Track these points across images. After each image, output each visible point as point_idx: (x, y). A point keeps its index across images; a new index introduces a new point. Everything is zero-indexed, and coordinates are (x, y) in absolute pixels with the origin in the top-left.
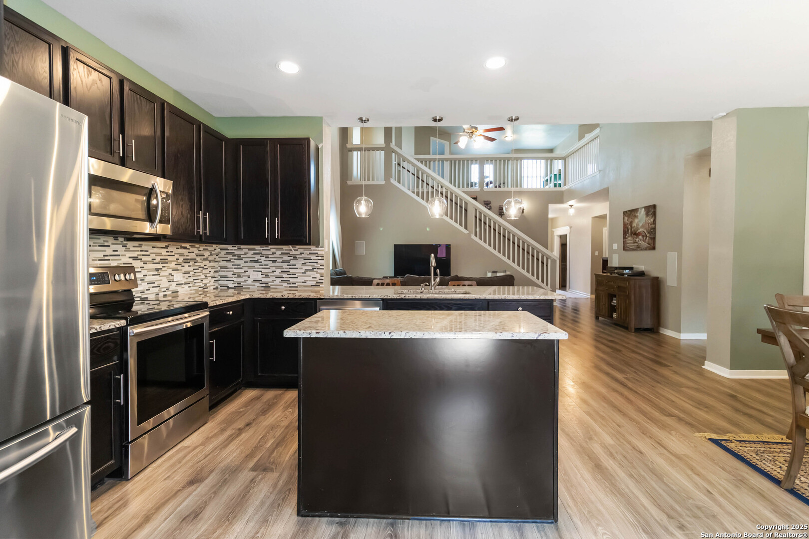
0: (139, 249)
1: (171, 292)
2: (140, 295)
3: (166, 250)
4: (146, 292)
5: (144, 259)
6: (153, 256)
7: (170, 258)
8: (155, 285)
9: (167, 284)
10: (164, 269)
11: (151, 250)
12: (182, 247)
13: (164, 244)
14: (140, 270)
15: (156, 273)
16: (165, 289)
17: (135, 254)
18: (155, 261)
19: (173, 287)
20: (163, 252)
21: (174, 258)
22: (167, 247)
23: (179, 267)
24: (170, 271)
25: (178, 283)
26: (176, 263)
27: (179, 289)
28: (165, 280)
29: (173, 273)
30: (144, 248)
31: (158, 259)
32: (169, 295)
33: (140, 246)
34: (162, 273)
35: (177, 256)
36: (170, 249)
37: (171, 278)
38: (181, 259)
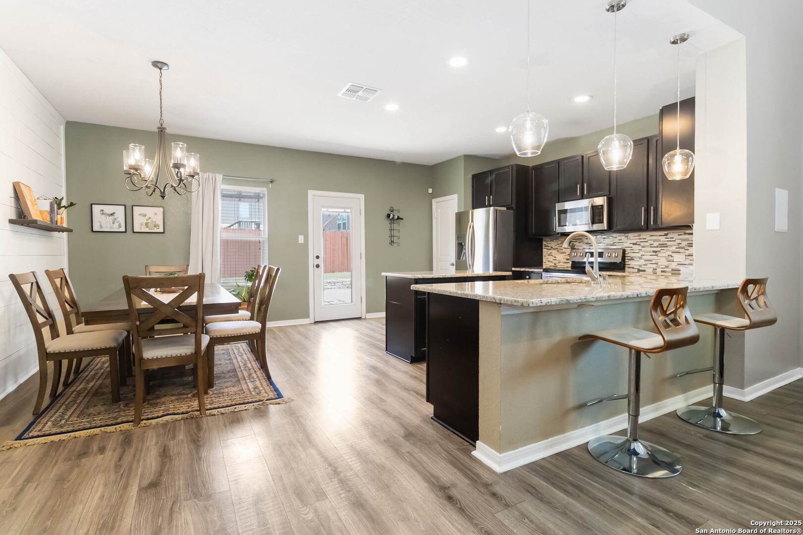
0: (638, 238)
1: (671, 270)
2: (638, 267)
3: (665, 237)
4: (643, 266)
5: (642, 244)
6: (651, 242)
7: (669, 243)
8: (653, 262)
9: (667, 263)
10: (661, 251)
11: (649, 238)
12: (685, 234)
13: (663, 233)
14: (638, 251)
15: (654, 254)
16: (664, 267)
17: (634, 242)
18: (652, 246)
19: (673, 266)
20: (663, 238)
21: (676, 243)
22: (666, 235)
23: (681, 250)
24: (670, 253)
25: (679, 263)
26: (677, 247)
27: (680, 267)
28: (663, 260)
29: (673, 255)
30: (642, 237)
31: (656, 244)
32: (669, 272)
33: (639, 235)
34: (660, 254)
35: (678, 241)
36: (669, 236)
37: (670, 258)
38: (684, 244)
